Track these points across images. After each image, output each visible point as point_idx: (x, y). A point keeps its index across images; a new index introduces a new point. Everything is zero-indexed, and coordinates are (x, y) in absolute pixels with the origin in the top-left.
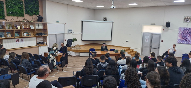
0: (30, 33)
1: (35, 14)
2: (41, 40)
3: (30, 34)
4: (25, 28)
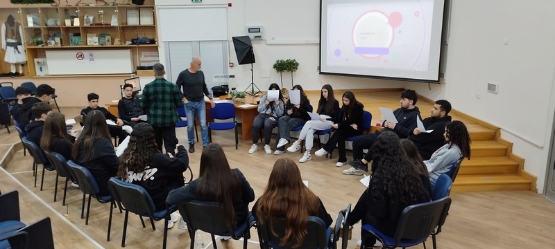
2: (152, 59)
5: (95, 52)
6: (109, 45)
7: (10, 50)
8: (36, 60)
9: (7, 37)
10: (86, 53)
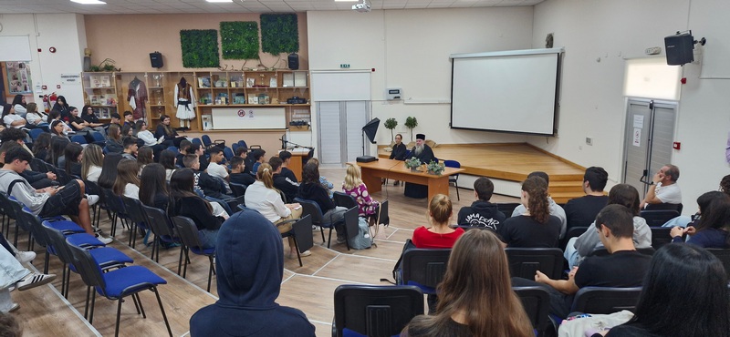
5: (254, 110)
6: (267, 104)
7: (182, 107)
8: (203, 116)
9: (179, 96)
10: (247, 111)
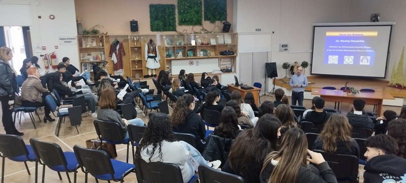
0: (208, 52)
1: (219, 19)
2: (226, 63)
3: (209, 54)
4: (202, 44)
7: (150, 61)
8: (166, 66)
9: (149, 53)
10: (195, 61)
